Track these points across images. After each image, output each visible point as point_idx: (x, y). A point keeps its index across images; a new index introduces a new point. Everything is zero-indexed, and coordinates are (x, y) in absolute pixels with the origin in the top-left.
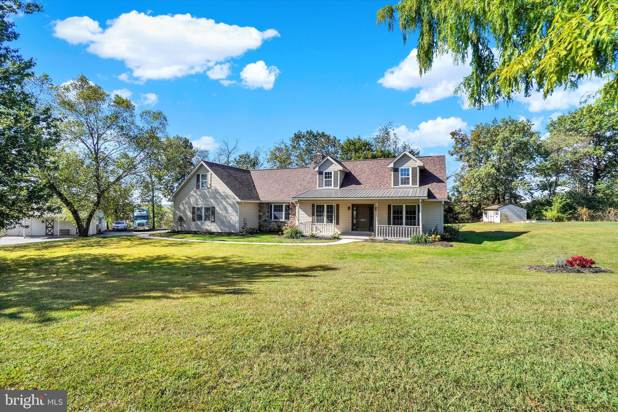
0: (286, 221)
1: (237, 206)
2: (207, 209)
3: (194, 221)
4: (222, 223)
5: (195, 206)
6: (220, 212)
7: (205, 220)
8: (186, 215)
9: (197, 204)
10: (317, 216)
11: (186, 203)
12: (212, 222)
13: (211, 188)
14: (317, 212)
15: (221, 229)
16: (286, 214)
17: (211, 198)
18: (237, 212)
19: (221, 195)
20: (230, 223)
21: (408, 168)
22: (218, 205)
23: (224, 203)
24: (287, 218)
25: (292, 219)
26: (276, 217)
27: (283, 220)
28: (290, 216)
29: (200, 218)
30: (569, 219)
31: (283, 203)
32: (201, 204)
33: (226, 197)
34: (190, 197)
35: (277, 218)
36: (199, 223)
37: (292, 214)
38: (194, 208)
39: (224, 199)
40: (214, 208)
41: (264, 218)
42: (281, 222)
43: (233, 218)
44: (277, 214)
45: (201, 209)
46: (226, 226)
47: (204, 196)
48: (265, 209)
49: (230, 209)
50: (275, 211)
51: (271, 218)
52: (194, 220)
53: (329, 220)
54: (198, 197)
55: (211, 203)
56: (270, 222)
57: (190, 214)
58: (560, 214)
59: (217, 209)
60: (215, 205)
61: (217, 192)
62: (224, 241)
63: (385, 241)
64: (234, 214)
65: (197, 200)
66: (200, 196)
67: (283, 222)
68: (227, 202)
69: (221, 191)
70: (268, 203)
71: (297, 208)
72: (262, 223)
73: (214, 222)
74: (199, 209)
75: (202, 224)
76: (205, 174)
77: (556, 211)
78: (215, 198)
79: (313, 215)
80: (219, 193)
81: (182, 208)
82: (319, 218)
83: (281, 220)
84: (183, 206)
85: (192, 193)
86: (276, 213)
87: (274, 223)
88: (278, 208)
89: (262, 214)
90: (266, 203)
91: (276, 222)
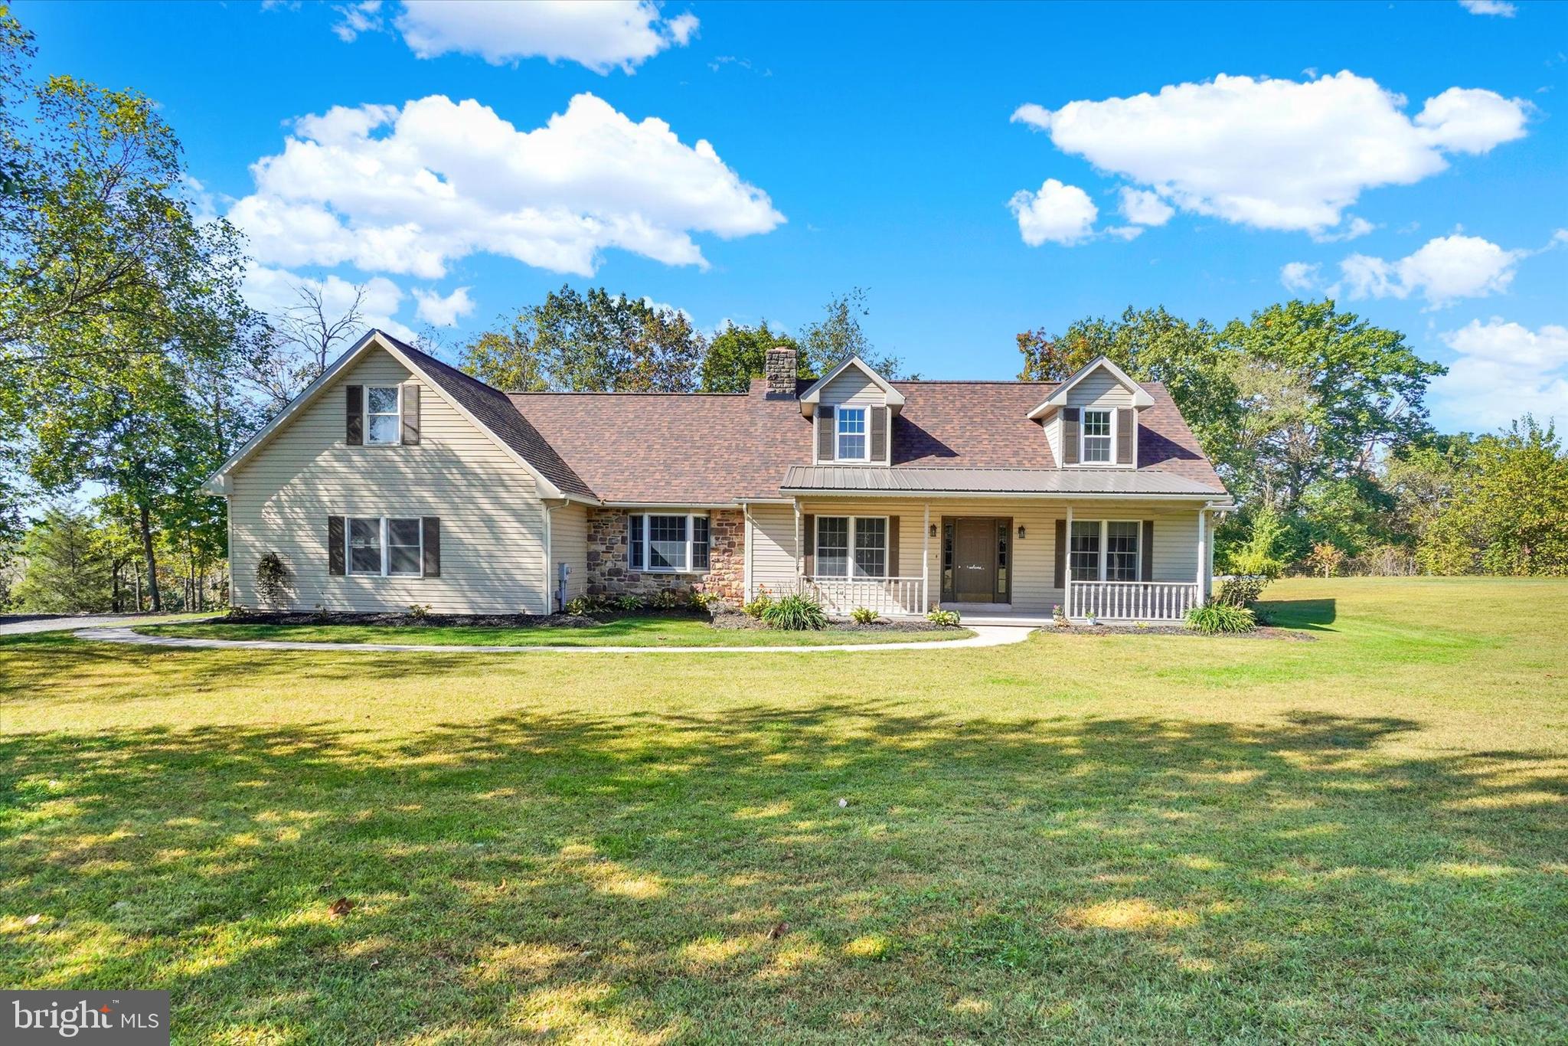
0: (698, 572)
1: (546, 515)
2: (403, 530)
3: (341, 572)
4: (476, 579)
5: (340, 512)
6: (467, 538)
7: (394, 568)
8: (296, 550)
9: (352, 506)
10: (822, 554)
11: (297, 501)
12: (426, 575)
13: (417, 443)
14: (821, 544)
15: (472, 604)
16: (695, 547)
17: (419, 482)
18: (541, 536)
19: (465, 471)
20: (513, 580)
21: (1106, 410)
22: (455, 508)
23: (486, 504)
24: (702, 559)
25: (718, 565)
26: (656, 560)
27: (689, 568)
28: (713, 556)
29: (368, 561)
30: (1289, 573)
31: (688, 510)
32: (371, 505)
33: (493, 483)
34: (314, 476)
35: (664, 563)
36: (364, 580)
37: (722, 547)
38: (335, 522)
39: (485, 487)
40: (433, 524)
41: (609, 565)
42: (678, 576)
43: (527, 562)
44: (663, 548)
45: (372, 528)
46: (493, 592)
47: (386, 477)
48: (618, 532)
49: (511, 528)
50: (654, 536)
51: (637, 561)
52: (336, 567)
53: (862, 567)
54: (357, 479)
55: (421, 501)
56: (635, 579)
57: (316, 549)
58: (1270, 561)
59: (450, 525)
60: (441, 510)
61: (446, 459)
62: (575, 645)
63: (1102, 630)
64: (531, 544)
65: (349, 491)
66: (367, 474)
67: (686, 576)
68: (497, 501)
69: (465, 457)
70: (626, 511)
71: (748, 525)
72: (601, 581)
73: (437, 575)
74: (360, 528)
75: (380, 585)
76: (389, 386)
77: (1261, 554)
78: (440, 485)
79: (808, 551)
80: (458, 463)
81: (274, 520)
82: (829, 562)
83: (679, 570)
84: (281, 513)
85: (324, 459)
86: (659, 545)
87: (652, 582)
88: (669, 527)
89: (603, 548)
90: (618, 510)
91: (658, 576)
